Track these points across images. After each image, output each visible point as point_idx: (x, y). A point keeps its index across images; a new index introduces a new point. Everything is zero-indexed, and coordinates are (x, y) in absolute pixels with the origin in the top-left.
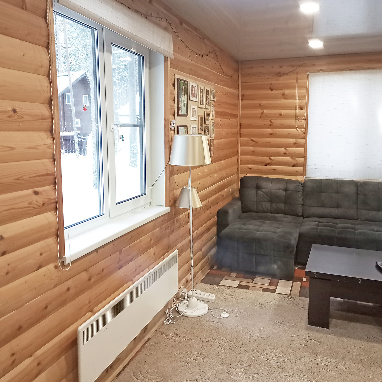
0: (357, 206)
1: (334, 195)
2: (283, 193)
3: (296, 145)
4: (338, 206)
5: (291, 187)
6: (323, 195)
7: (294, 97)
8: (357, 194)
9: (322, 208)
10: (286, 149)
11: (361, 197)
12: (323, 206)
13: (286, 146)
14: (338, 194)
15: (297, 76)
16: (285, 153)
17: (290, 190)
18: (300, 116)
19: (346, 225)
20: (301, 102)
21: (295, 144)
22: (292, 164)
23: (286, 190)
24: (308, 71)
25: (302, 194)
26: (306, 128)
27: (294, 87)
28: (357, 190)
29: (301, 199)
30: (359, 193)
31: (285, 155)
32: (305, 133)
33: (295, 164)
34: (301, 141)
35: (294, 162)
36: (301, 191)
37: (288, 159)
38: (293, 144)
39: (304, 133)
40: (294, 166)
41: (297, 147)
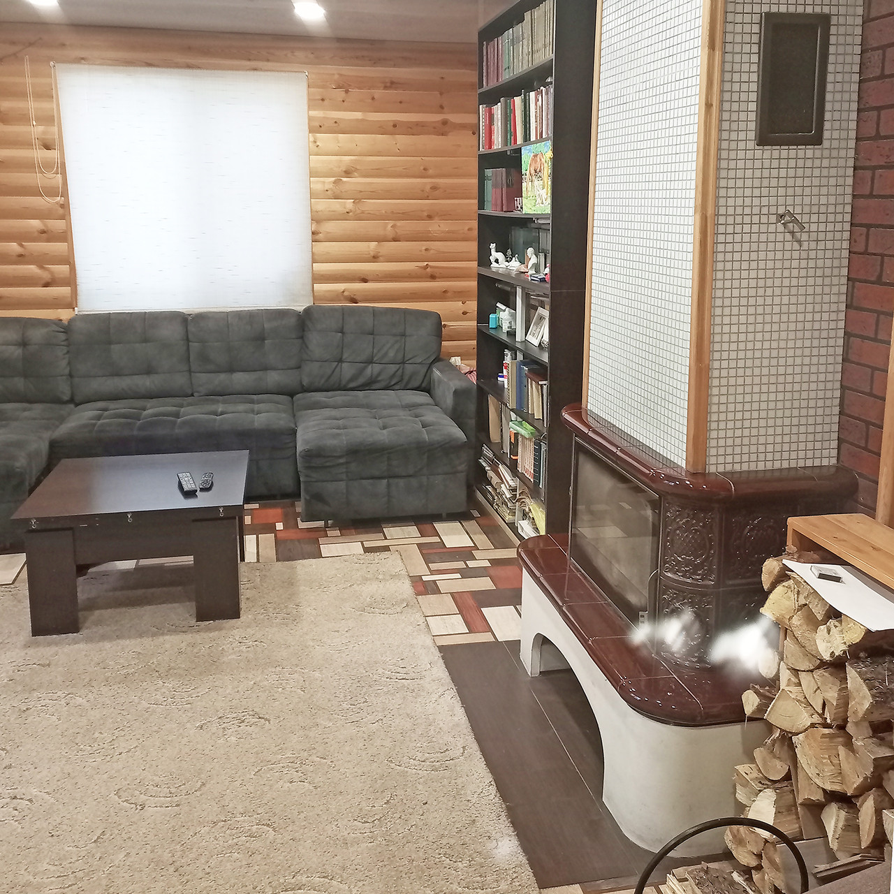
0: (190, 366)
1: (138, 345)
2: (17, 352)
3: (46, 235)
4: (149, 371)
5: (37, 335)
6: (115, 348)
7: (24, 119)
8: (188, 340)
9: (115, 377)
10: (21, 246)
11: (195, 346)
12: (117, 374)
13: (21, 237)
14: (148, 344)
15: (27, 67)
16: (21, 256)
17: (35, 344)
18: (48, 166)
19: (162, 409)
20: (44, 133)
21: (43, 232)
22: (43, 282)
23: (24, 344)
24: (52, 59)
25: (65, 351)
26: (65, 193)
27: (22, 95)
28: (187, 331)
29: (64, 363)
30: (190, 336)
31: (21, 258)
32: (65, 206)
33: (50, 281)
34: (57, 225)
35: (46, 276)
36: (63, 343)
37: (32, 269)
38: (38, 231)
39: (62, 206)
40: (46, 285)
41: (48, 240)
